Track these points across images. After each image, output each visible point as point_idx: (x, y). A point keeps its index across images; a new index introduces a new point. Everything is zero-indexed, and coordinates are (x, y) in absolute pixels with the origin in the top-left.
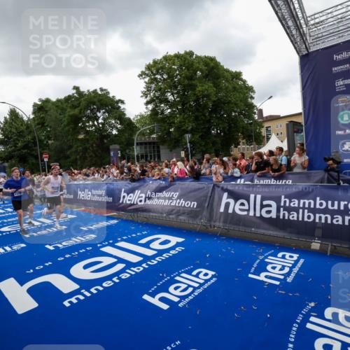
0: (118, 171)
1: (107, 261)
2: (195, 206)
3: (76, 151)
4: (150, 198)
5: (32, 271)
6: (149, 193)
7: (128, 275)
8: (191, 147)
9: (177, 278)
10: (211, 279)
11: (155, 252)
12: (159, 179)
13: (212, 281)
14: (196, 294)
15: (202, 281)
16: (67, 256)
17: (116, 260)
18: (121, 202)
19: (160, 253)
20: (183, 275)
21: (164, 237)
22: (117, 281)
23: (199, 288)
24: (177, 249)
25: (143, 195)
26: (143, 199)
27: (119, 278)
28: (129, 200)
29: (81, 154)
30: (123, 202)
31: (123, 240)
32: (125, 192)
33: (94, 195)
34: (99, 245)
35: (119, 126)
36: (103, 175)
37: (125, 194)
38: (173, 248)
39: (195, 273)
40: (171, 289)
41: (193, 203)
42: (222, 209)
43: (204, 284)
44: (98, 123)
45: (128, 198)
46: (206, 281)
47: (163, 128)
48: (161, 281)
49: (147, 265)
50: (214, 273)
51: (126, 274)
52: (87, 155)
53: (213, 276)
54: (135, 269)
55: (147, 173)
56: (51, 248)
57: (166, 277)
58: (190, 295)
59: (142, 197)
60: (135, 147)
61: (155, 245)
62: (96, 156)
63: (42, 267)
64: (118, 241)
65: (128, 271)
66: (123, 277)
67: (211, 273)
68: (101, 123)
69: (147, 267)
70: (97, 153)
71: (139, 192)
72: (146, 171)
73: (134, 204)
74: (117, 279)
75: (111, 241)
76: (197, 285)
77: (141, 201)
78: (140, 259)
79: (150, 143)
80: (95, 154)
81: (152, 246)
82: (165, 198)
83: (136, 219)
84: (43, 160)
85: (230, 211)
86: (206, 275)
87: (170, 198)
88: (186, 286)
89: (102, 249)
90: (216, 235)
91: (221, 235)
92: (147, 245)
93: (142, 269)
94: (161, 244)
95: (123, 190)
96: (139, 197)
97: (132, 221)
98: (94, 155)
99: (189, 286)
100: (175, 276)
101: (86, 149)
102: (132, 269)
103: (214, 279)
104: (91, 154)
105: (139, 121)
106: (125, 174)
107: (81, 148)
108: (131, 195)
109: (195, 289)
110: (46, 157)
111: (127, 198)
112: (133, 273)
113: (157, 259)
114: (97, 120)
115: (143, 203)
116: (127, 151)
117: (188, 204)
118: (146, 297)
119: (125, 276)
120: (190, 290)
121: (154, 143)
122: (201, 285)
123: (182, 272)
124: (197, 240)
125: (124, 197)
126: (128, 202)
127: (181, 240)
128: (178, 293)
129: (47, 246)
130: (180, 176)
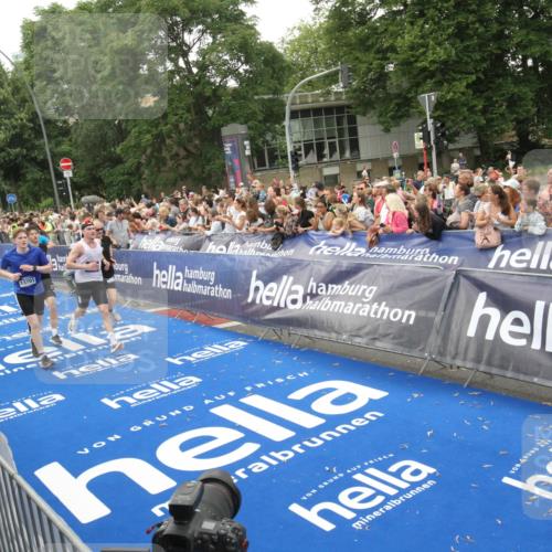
0: (243, 213)
1: (224, 436)
2: (411, 322)
3: (137, 146)
4: (314, 296)
5: (87, 451)
6: (312, 284)
7: (265, 467)
8: (436, 129)
9: (358, 477)
10: (425, 481)
11: (322, 421)
12: (343, 234)
13: (425, 486)
14: (388, 508)
15: (404, 485)
16: (148, 423)
17: (241, 435)
18: (250, 300)
19: (332, 422)
20: (371, 471)
21: (343, 387)
22: (244, 476)
23: (396, 497)
24: (368, 416)
25: (300, 289)
26: (299, 297)
27: (248, 472)
28: (268, 298)
29: (149, 151)
30: (254, 301)
31: (255, 391)
32: (258, 278)
33: (189, 281)
34: (207, 402)
35: (243, 68)
36: (208, 222)
37: (260, 284)
38: (359, 413)
39: (393, 468)
40: (343, 496)
41: (407, 313)
42: (471, 331)
43: (407, 490)
44: (187, 63)
45: (267, 293)
46: (414, 485)
47: (364, 67)
48: (326, 480)
49: (303, 447)
50: (432, 470)
51: (260, 464)
52: (164, 154)
53: (430, 477)
54: (278, 455)
55: (312, 221)
56: (113, 404)
57: (336, 474)
58: (376, 508)
59: (296, 292)
60: (286, 123)
61: (324, 405)
62: (189, 154)
63: (103, 444)
64: (245, 394)
65: (264, 458)
66: (255, 470)
67: (427, 470)
68: (197, 64)
69: (301, 451)
70: (191, 148)
71: (291, 278)
72: (311, 215)
73: (278, 308)
74: (244, 472)
75: (231, 394)
76: (392, 492)
77: (294, 302)
78: (290, 434)
79: (329, 110)
80: (185, 149)
81: (316, 406)
82: (347, 298)
83: (285, 339)
84: (59, 176)
85: (490, 336)
86: (416, 472)
87: (357, 299)
88: (372, 492)
89: (214, 411)
90: (462, 386)
91: (471, 387)
92: (305, 405)
93: (291, 455)
94: (336, 402)
95: (255, 273)
96: (290, 292)
97: (278, 345)
98: (182, 153)
99: (379, 493)
100: (355, 473)
101: (160, 139)
102: (273, 454)
103: (431, 483)
104: (175, 149)
105: (297, 45)
106: (260, 221)
107: (148, 136)
108: (273, 285)
109: (388, 498)
110: (68, 167)
111: (264, 292)
112: (274, 463)
113: (324, 435)
114: (185, 55)
115: (299, 305)
116: (268, 137)
117: (395, 316)
118: (295, 508)
119: (258, 467)
120: (380, 499)
121: (340, 109)
122: (402, 492)
123: (370, 466)
124: (416, 396)
125: (257, 289)
126: (267, 303)
127: (378, 394)
128: (354, 503)
129: (106, 401)
130: (394, 229)
